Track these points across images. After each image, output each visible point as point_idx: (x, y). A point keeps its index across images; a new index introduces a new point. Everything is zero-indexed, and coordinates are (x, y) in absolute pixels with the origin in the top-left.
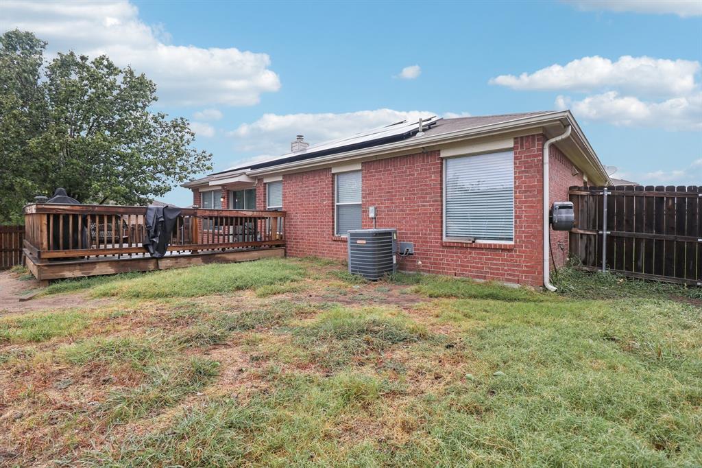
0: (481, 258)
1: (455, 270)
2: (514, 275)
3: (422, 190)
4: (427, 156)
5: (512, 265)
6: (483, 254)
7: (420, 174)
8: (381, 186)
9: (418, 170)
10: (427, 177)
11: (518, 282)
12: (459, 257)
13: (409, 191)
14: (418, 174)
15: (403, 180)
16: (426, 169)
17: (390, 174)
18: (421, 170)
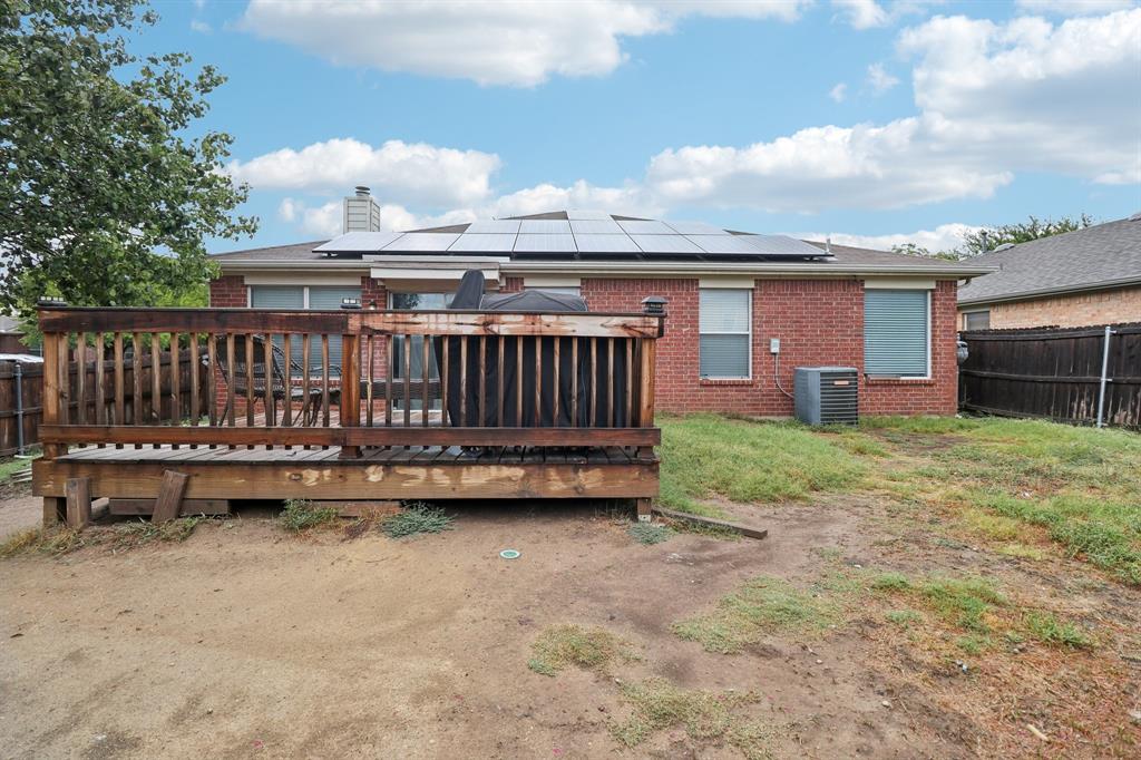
0: (905, 395)
1: (879, 409)
2: (935, 408)
3: (841, 322)
4: (849, 285)
5: (933, 399)
6: (908, 390)
7: (840, 304)
8: (785, 313)
9: (837, 298)
10: (848, 309)
11: (938, 414)
12: (884, 395)
13: (826, 322)
14: (838, 304)
15: (818, 308)
16: (847, 299)
17: (799, 299)
18: (841, 299)
